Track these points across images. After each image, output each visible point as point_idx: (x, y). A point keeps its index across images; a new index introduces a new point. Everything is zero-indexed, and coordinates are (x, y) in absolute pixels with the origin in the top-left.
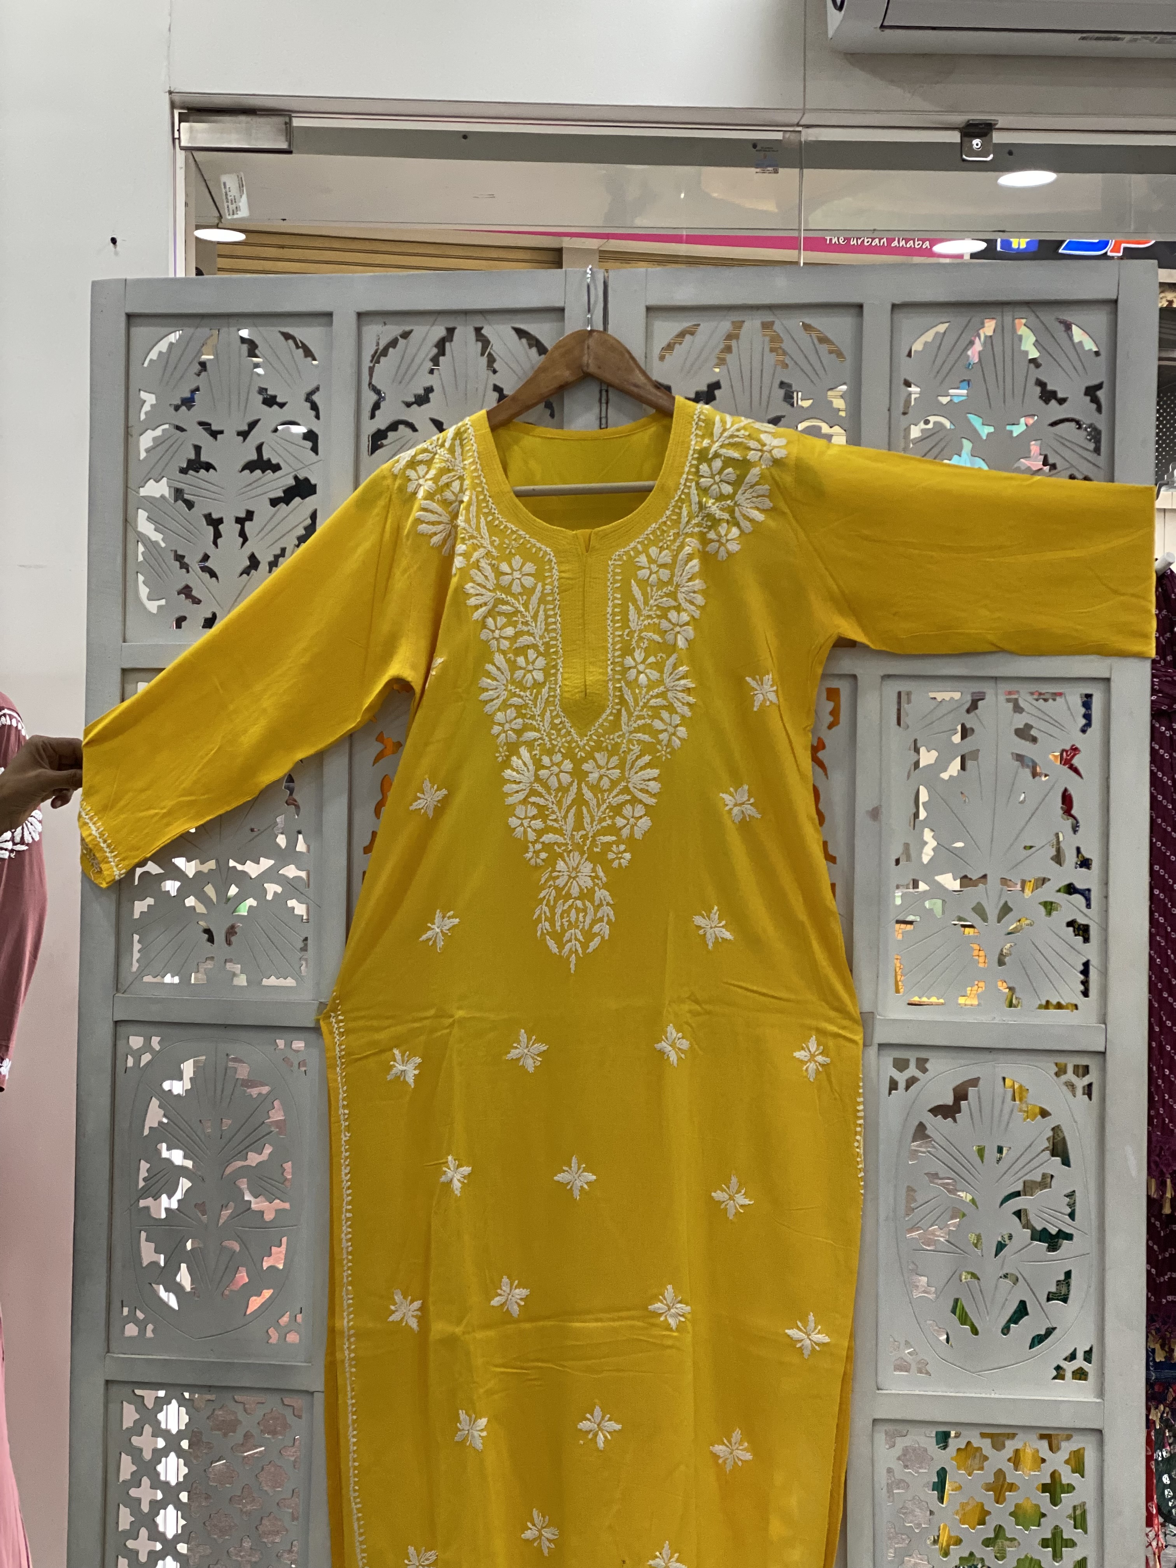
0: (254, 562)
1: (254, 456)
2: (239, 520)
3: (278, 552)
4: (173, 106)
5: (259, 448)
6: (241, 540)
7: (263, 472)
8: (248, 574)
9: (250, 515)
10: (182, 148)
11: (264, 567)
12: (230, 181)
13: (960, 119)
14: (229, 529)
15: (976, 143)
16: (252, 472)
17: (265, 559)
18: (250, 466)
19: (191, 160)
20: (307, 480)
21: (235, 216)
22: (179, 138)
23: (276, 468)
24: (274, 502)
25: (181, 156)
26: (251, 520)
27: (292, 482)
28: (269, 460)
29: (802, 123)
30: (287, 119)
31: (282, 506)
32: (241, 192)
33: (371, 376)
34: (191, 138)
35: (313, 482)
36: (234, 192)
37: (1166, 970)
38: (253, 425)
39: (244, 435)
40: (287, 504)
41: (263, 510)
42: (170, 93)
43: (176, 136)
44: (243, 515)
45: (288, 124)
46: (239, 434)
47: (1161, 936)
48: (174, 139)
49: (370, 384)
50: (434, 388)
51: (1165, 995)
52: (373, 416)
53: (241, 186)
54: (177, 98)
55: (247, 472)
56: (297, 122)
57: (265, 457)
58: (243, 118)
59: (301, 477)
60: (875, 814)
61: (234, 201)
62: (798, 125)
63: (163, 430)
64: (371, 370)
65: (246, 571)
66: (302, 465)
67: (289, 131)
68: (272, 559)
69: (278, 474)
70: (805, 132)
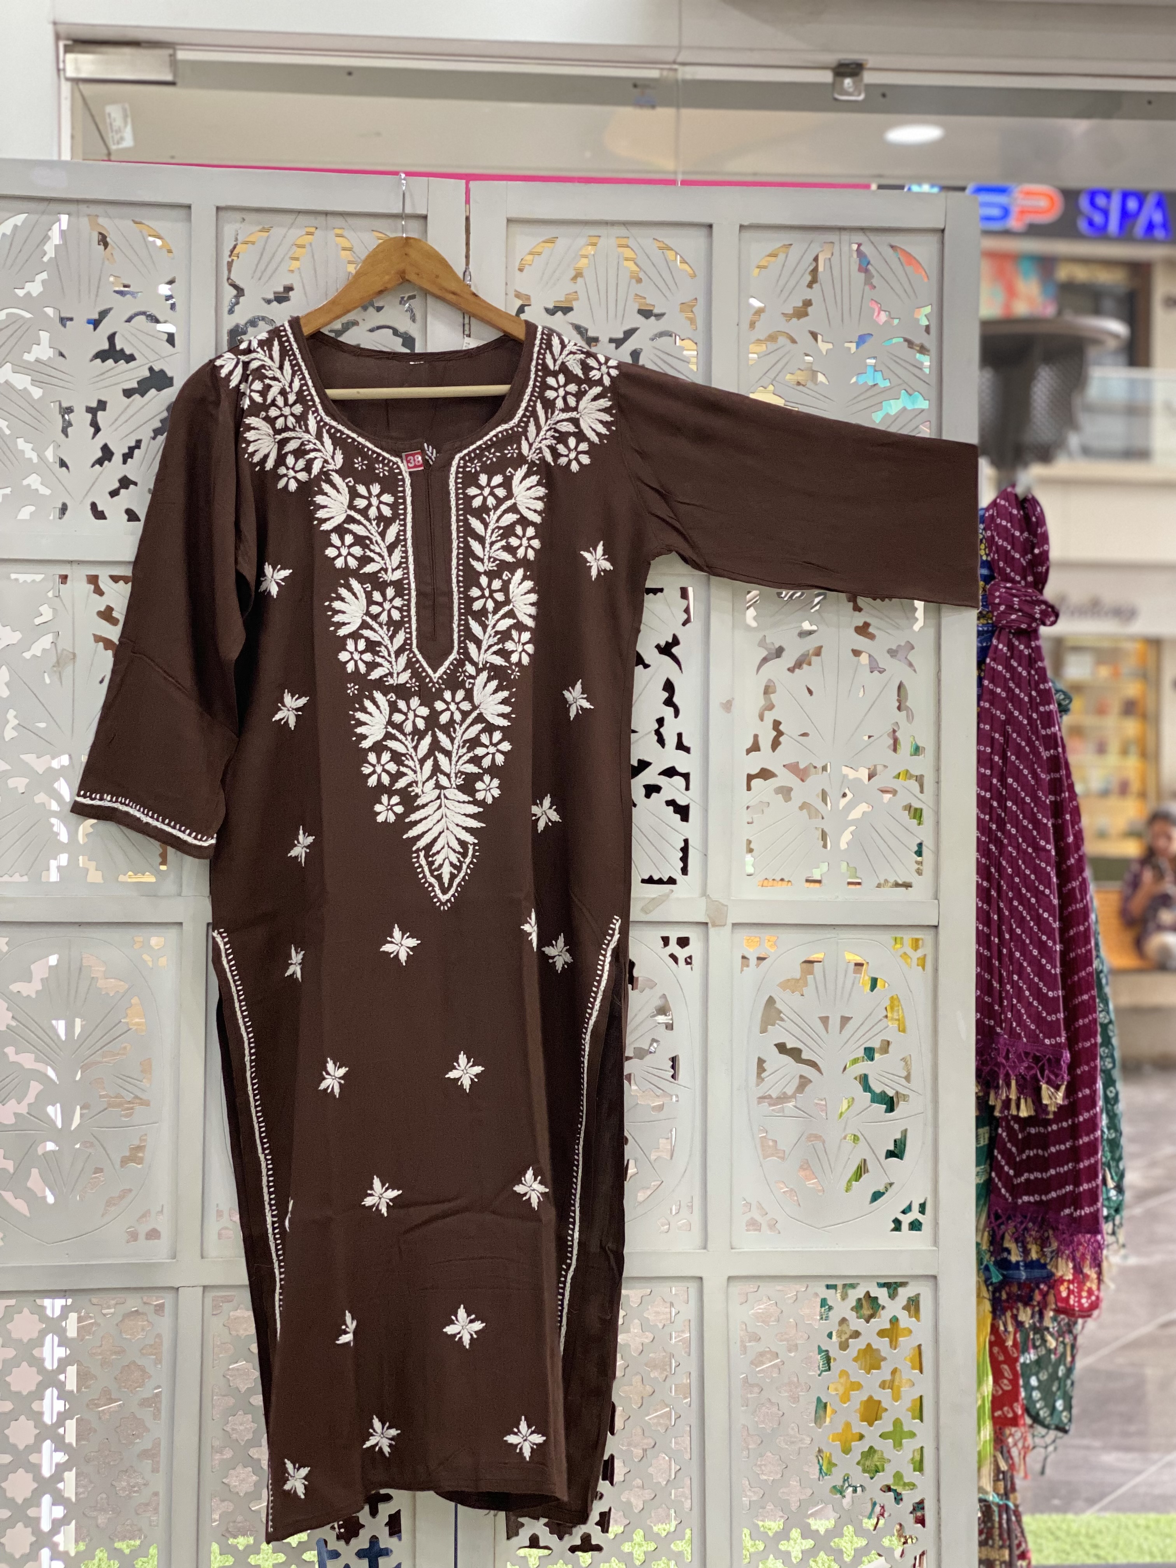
0: (107, 454)
1: (106, 346)
2: (89, 410)
3: (133, 444)
4: (58, 37)
5: (111, 338)
6: (92, 430)
7: (116, 362)
8: (101, 465)
9: (102, 405)
10: (67, 79)
11: (117, 458)
12: (114, 112)
13: (833, 58)
14: (81, 420)
15: (848, 82)
16: (103, 361)
17: (119, 451)
18: (102, 356)
19: (77, 95)
20: (162, 372)
21: (121, 146)
22: (64, 70)
23: (130, 358)
24: (128, 393)
25: (66, 87)
26: (104, 409)
27: (147, 374)
28: (122, 350)
29: (680, 60)
30: (171, 51)
31: (137, 396)
32: (126, 123)
33: (229, 271)
34: (77, 69)
35: (169, 374)
36: (118, 123)
37: (1017, 880)
38: (104, 314)
39: (96, 324)
40: (142, 396)
41: (116, 401)
42: (55, 23)
43: (61, 66)
44: (94, 404)
45: (173, 56)
46: (89, 322)
47: (1014, 848)
48: (59, 70)
49: (228, 279)
50: (295, 287)
51: (1016, 903)
52: (231, 311)
53: (125, 117)
54: (62, 30)
55: (99, 360)
56: (181, 55)
57: (118, 348)
58: (127, 50)
59: (157, 369)
60: (728, 706)
61: (119, 131)
62: (674, 62)
63: (8, 315)
64: (230, 265)
65: (100, 462)
66: (157, 357)
67: (174, 63)
68: (126, 451)
69: (132, 364)
70: (681, 69)
